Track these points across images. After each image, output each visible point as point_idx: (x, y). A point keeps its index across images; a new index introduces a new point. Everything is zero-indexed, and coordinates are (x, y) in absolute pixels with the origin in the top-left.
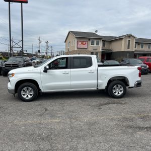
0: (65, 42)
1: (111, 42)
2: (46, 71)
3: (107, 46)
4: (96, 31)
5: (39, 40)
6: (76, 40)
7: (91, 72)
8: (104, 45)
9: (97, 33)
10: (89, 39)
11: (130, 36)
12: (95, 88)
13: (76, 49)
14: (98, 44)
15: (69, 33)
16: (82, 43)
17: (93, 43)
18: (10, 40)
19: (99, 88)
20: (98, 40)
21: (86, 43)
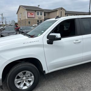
0: (17, 13)
3: (46, 16)
4: (39, 6)
6: (26, 12)
10: (35, 11)
11: (62, 9)
13: (27, 18)
14: (41, 15)
15: (20, 7)
20: (41, 12)
21: (34, 13)
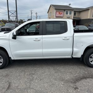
0: (48, 13)
1: (80, 12)
2: (14, 37)
3: (77, 16)
4: (70, 4)
5: (31, 12)
6: (55, 11)
7: (66, 39)
8: (75, 14)
9: (70, 6)
10: (64, 10)
12: (70, 57)
14: (70, 14)
15: (51, 6)
16: (59, 13)
17: (67, 13)
18: (8, 11)
19: (74, 57)
20: (71, 11)
21: (62, 13)
